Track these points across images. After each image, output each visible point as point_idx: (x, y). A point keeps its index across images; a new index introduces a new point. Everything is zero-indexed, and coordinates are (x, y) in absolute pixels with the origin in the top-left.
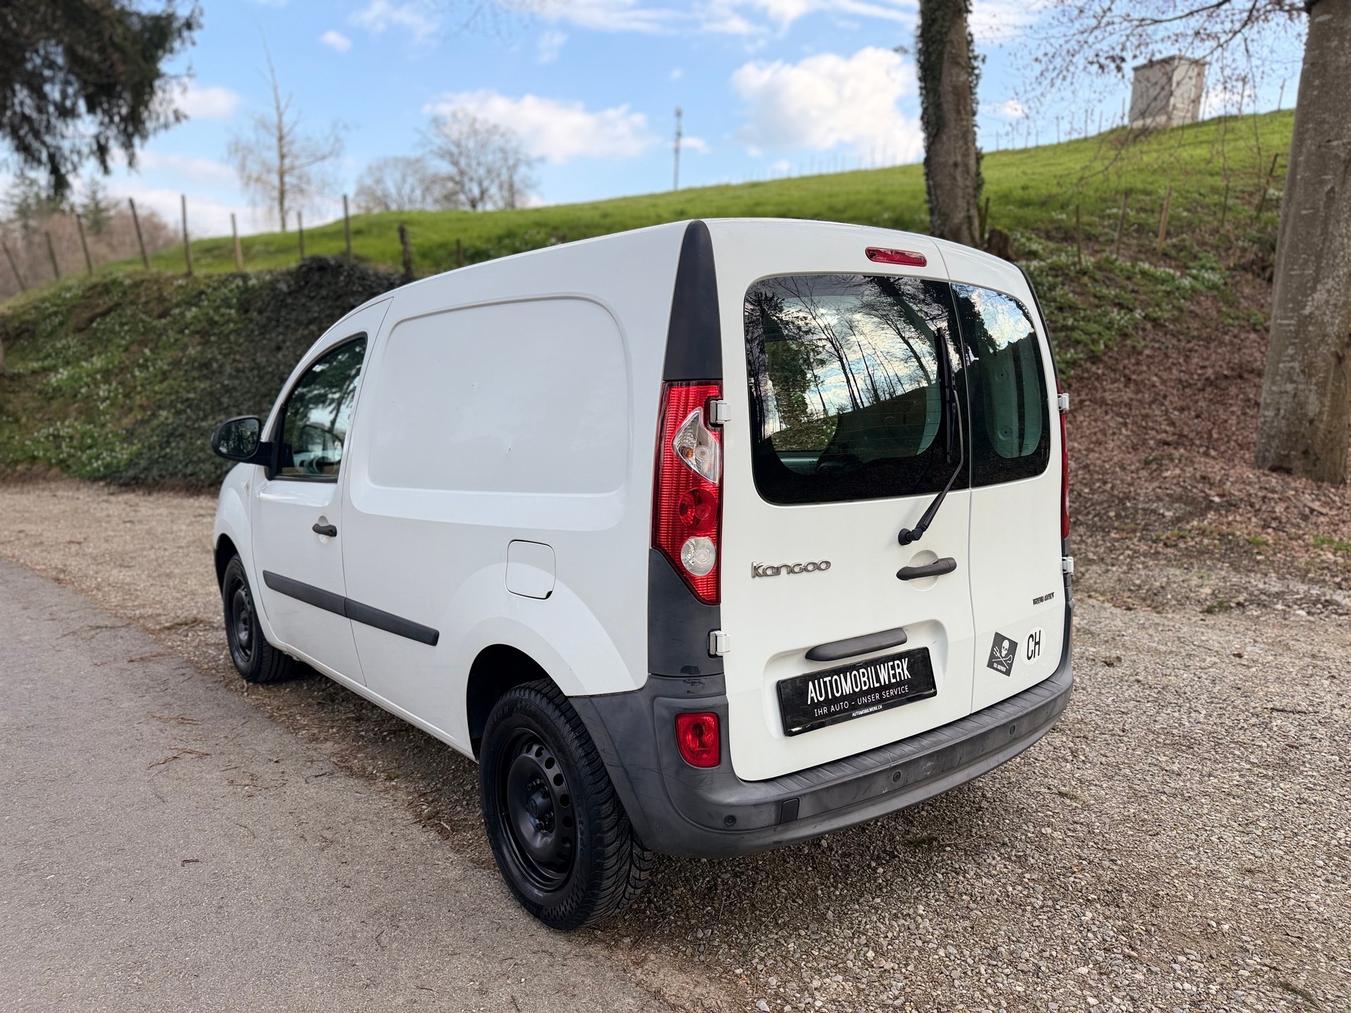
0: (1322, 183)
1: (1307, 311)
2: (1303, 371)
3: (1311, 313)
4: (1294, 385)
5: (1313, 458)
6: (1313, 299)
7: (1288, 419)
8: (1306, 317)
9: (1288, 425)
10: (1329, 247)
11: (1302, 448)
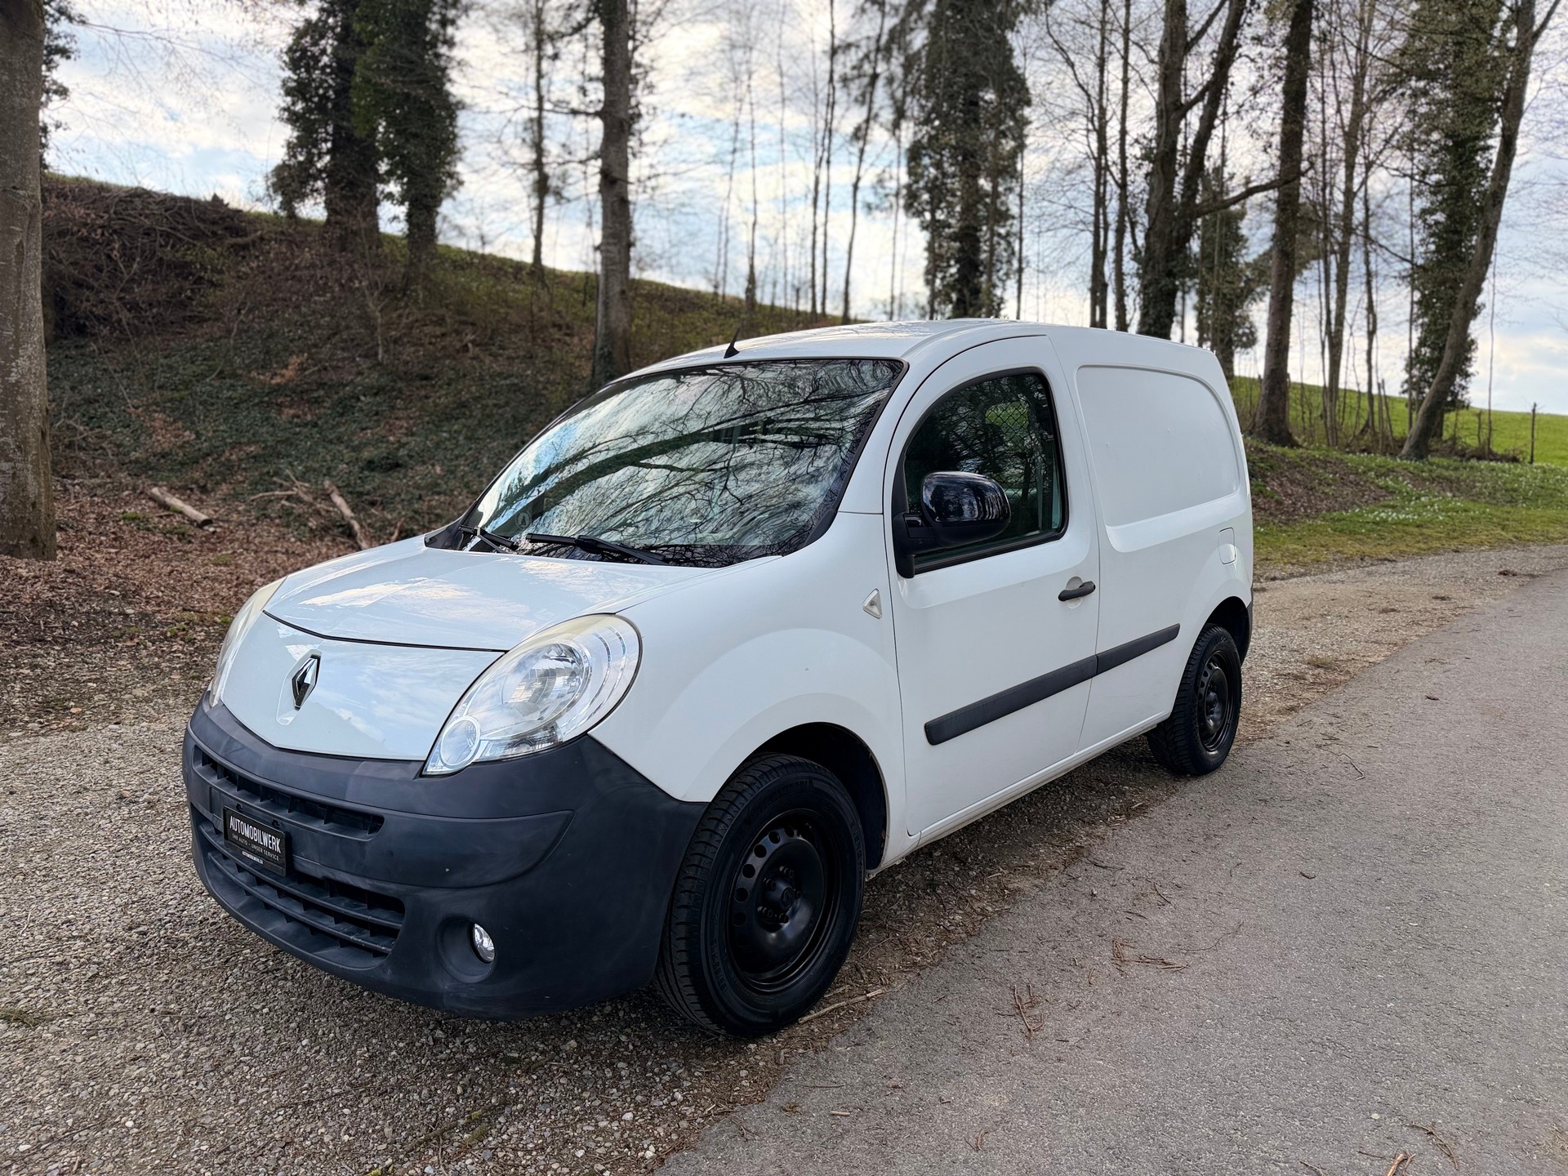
0: (12, 233)
1: (13, 378)
2: (19, 447)
3: (18, 381)
4: (12, 464)
5: (41, 545)
6: (17, 366)
7: (11, 504)
8: (14, 385)
9: (12, 510)
10: (24, 309)
11: (30, 536)
